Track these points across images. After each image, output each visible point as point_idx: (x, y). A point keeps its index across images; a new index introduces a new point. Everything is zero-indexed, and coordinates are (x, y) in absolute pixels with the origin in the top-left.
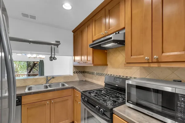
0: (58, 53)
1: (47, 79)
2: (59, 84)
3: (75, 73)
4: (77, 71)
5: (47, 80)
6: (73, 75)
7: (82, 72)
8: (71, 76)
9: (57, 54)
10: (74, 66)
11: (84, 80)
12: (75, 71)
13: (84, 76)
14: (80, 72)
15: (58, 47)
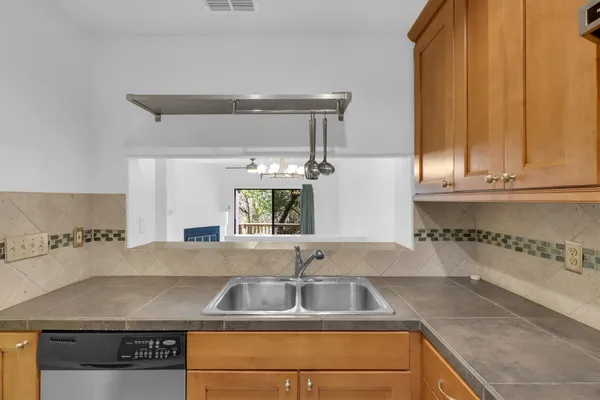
0: (343, 144)
1: (298, 257)
2: (348, 286)
3: (424, 235)
4: (437, 227)
5: (297, 263)
6: (416, 246)
7: (461, 235)
8: (405, 250)
9: (337, 150)
10: (419, 205)
11: (475, 277)
12: (423, 227)
13: (475, 256)
14: (448, 235)
15: (341, 119)
